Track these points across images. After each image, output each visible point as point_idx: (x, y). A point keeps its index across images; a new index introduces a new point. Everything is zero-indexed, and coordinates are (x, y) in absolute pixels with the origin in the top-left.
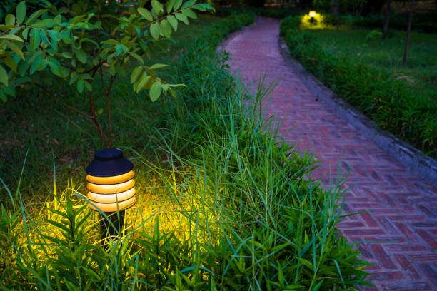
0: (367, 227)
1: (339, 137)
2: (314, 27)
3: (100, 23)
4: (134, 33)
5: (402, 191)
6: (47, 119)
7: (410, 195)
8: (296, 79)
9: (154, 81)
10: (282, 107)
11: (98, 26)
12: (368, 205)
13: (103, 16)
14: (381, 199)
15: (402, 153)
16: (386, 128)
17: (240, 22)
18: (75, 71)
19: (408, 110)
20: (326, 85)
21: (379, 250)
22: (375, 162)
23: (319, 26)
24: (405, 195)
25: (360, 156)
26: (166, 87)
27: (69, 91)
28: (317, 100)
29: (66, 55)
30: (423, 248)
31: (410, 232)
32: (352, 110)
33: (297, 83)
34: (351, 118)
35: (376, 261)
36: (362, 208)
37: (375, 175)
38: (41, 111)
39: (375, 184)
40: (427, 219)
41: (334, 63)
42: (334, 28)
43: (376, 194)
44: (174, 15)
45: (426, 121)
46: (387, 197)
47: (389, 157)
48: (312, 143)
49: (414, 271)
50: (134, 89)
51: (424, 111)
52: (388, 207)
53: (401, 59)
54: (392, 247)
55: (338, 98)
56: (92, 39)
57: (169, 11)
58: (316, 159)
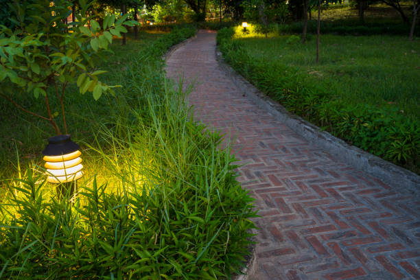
0: (273, 186)
1: (259, 123)
2: (247, 36)
3: (49, 40)
4: (77, 47)
5: (304, 159)
6: (12, 126)
7: (310, 161)
8: (228, 80)
9: (97, 84)
10: (215, 103)
11: (47, 43)
12: (276, 171)
13: (52, 35)
14: (286, 166)
15: (306, 130)
16: (295, 112)
17: (182, 35)
18: (31, 80)
19: (309, 96)
20: (251, 83)
21: (281, 201)
22: (286, 140)
23: (252, 35)
24: (306, 161)
25: (274, 136)
26: (106, 88)
27: (30, 102)
28: (244, 96)
29: (23, 69)
30: (315, 197)
31: (306, 187)
32: (270, 101)
33: (228, 83)
34: (269, 107)
35: (277, 209)
36: (272, 174)
37: (284, 149)
38: (5, 120)
39: (284, 156)
40: (320, 177)
41: (255, 64)
42: (264, 36)
43: (283, 163)
44: (109, 31)
45: (322, 104)
46: (291, 164)
47: (297, 135)
48: (237, 129)
49: (305, 213)
50: (81, 92)
51: (321, 96)
52: (292, 171)
53: (315, 57)
54: (290, 199)
55: (260, 92)
56: (44, 54)
57: (105, 27)
58: (238, 141)
